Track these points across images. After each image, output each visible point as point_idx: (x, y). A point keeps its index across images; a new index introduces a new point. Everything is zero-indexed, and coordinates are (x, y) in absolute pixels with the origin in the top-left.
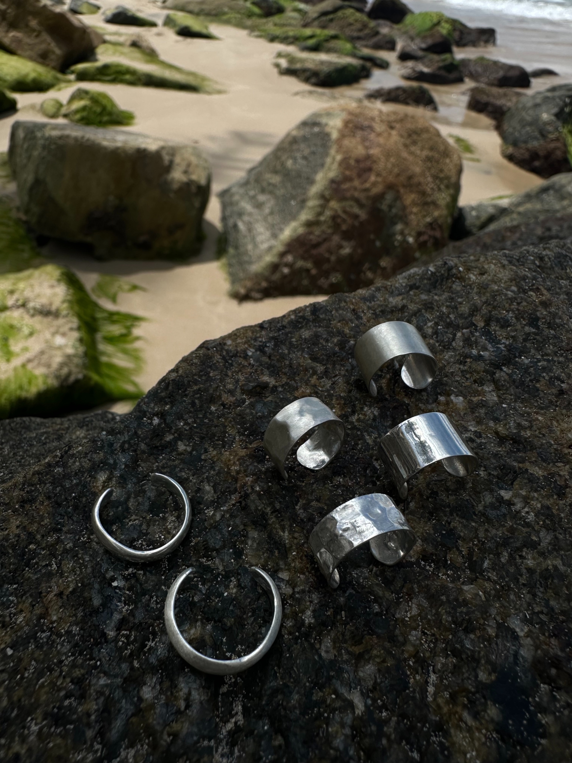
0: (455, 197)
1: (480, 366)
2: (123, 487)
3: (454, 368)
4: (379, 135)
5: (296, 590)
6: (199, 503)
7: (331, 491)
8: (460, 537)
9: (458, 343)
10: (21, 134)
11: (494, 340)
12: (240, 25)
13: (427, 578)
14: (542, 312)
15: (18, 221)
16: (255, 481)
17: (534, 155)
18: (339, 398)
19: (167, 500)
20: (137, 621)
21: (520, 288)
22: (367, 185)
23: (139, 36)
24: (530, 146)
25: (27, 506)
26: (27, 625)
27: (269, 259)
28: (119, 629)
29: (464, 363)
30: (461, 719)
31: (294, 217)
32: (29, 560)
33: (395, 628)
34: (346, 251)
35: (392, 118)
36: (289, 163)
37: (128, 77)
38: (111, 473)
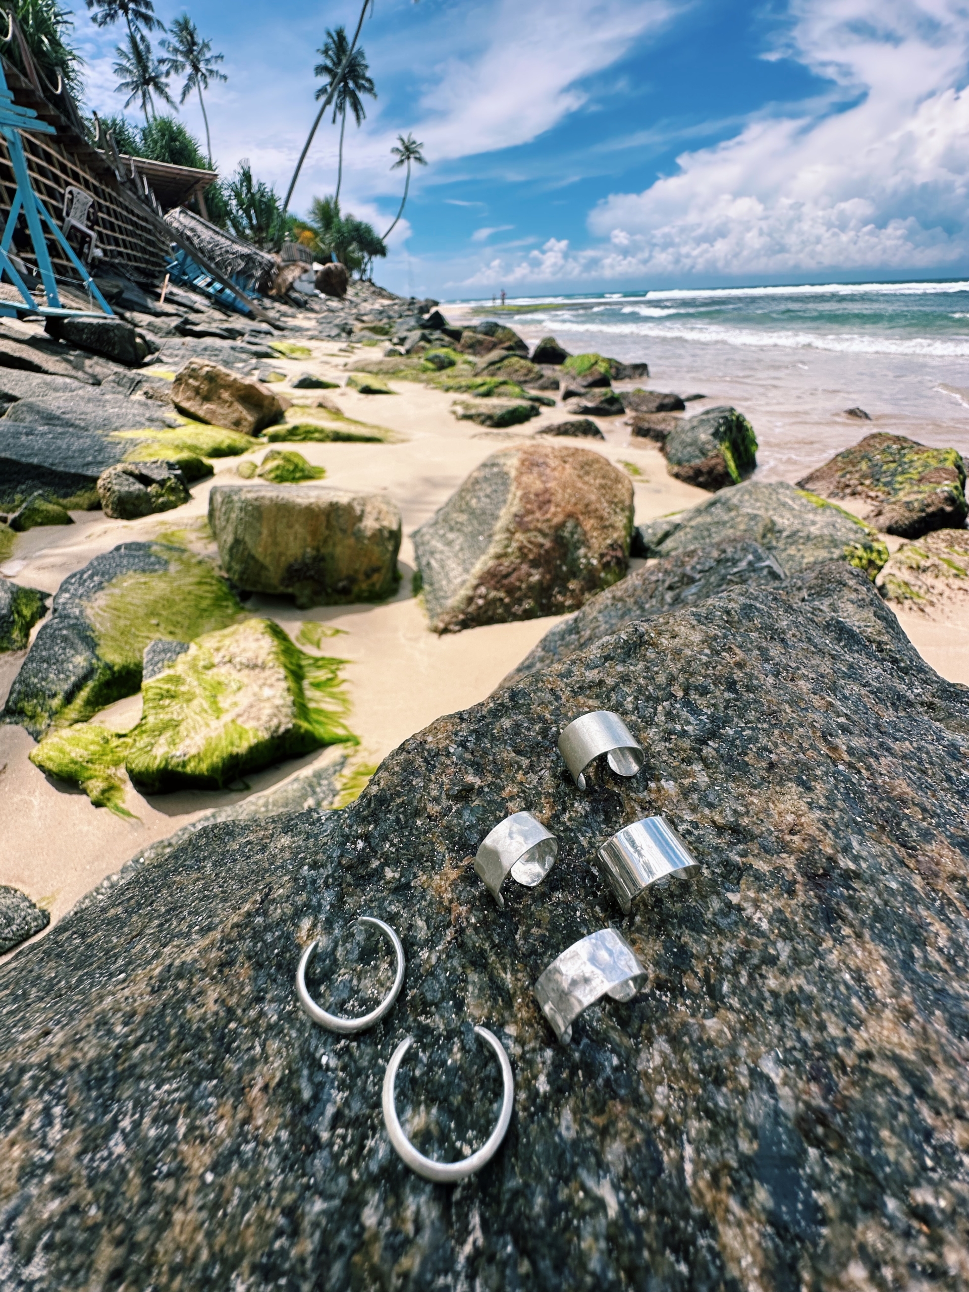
0: (631, 519)
1: (686, 743)
2: (330, 934)
3: (659, 747)
4: (554, 469)
5: (527, 1048)
6: (413, 945)
7: (551, 912)
8: (693, 955)
9: (660, 718)
10: (219, 498)
11: (695, 711)
12: (416, 380)
13: (665, 1013)
14: (738, 674)
15: (221, 580)
16: (470, 911)
17: (698, 472)
18: (548, 795)
19: (378, 942)
20: (353, 1114)
21: (713, 650)
22: (548, 516)
23: (324, 397)
24: (693, 464)
25: (226, 971)
26: (229, 1135)
27: (464, 592)
28: (333, 1128)
29: (668, 740)
30: (727, 1210)
31: (483, 552)
32: (230, 1043)
33: (638, 1084)
34: (536, 578)
35: (565, 453)
36: (474, 502)
37: (317, 435)
38: (316, 918)
